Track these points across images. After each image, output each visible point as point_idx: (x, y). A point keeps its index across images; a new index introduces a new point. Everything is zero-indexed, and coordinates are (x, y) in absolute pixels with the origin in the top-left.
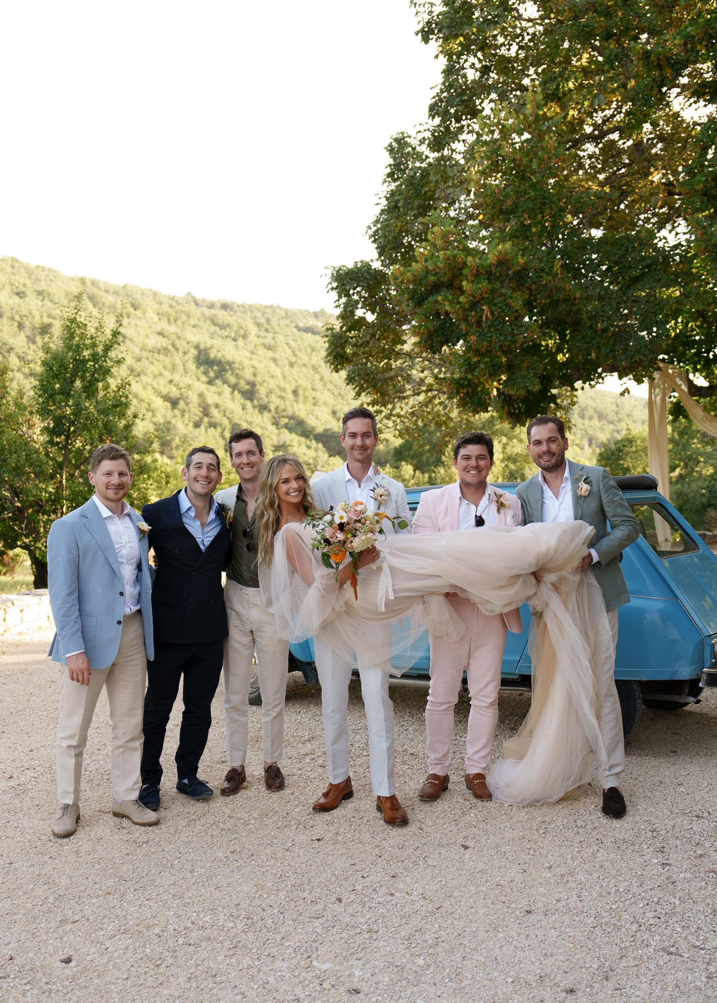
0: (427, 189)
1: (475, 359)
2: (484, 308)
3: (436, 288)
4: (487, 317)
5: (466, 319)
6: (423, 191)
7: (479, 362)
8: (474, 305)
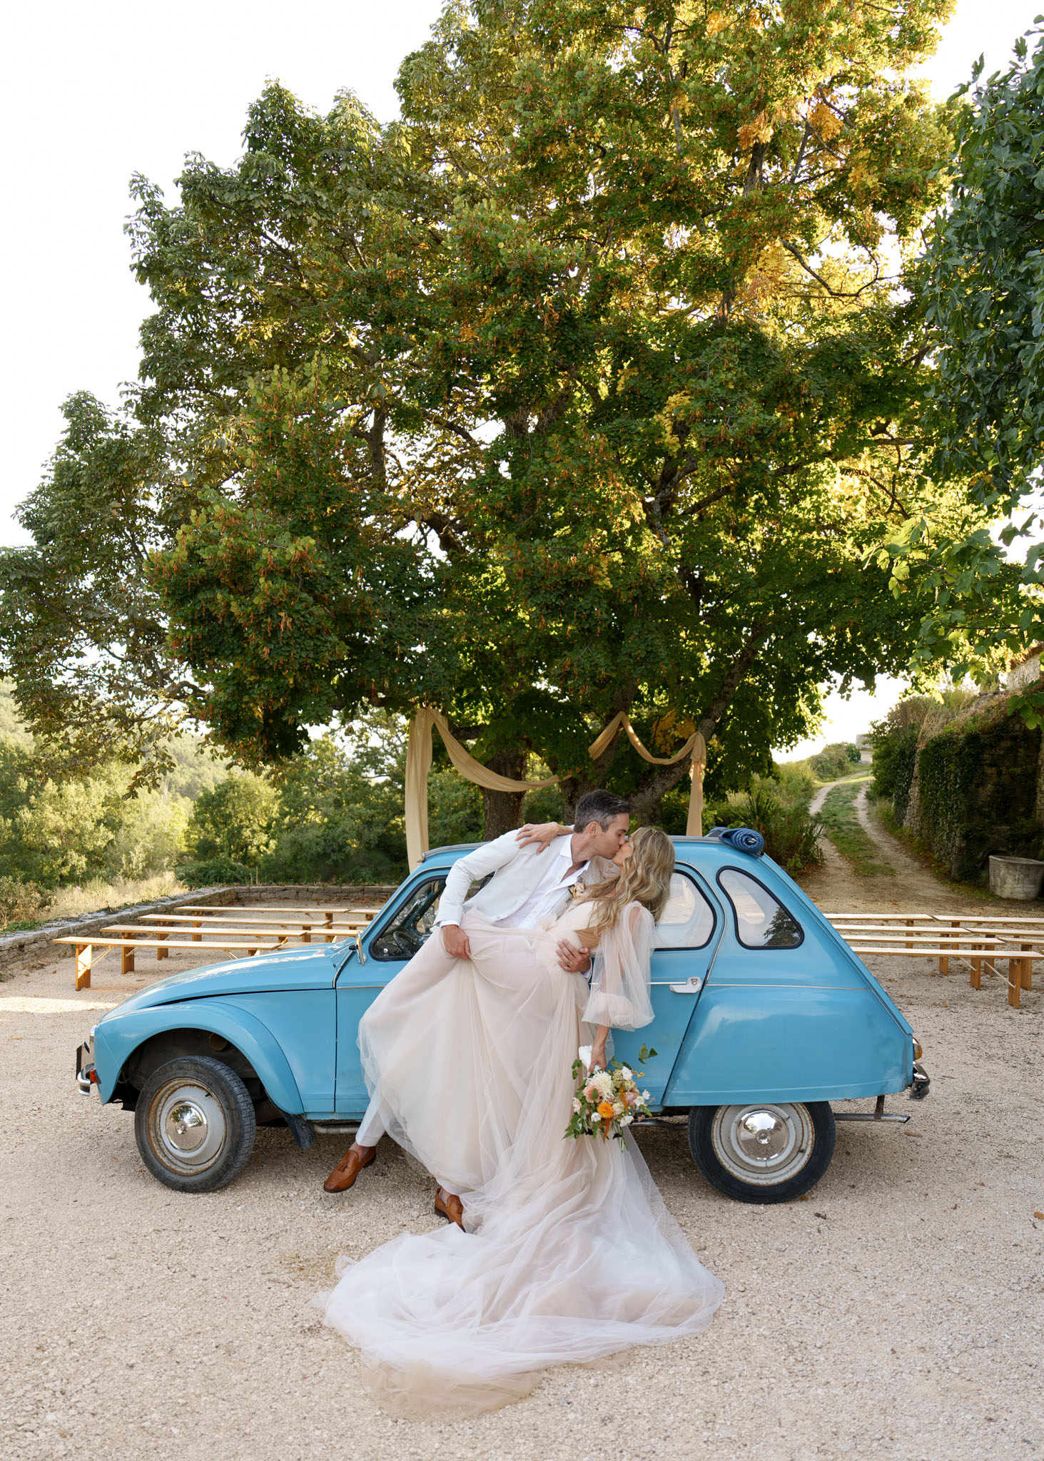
0: (126, 467)
1: (252, 678)
2: (282, 614)
3: (210, 582)
4: (286, 627)
5: (258, 625)
6: (120, 469)
7: (259, 682)
8: (270, 609)
